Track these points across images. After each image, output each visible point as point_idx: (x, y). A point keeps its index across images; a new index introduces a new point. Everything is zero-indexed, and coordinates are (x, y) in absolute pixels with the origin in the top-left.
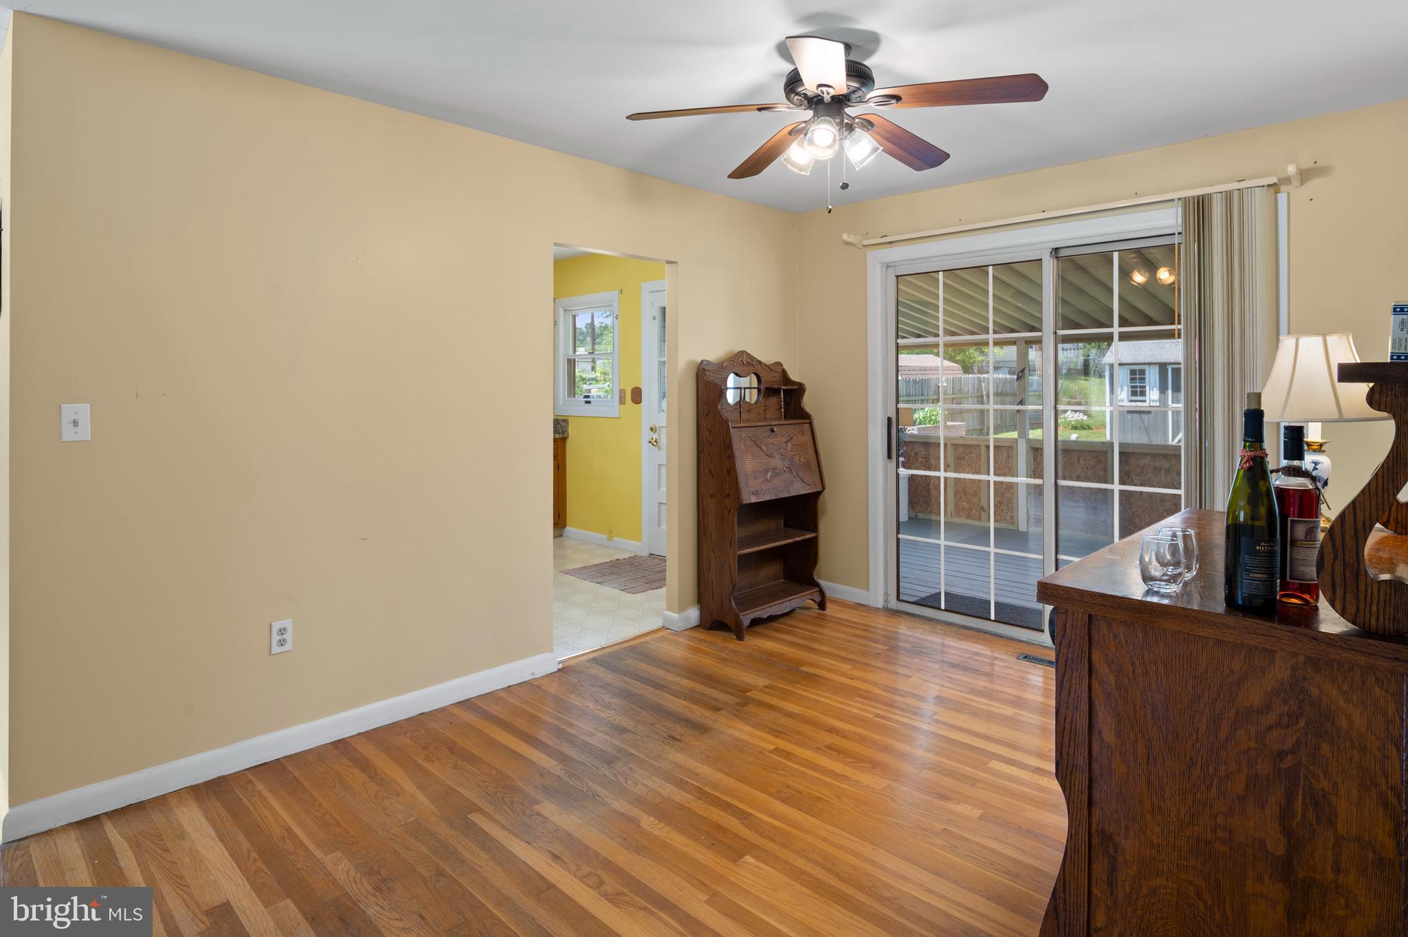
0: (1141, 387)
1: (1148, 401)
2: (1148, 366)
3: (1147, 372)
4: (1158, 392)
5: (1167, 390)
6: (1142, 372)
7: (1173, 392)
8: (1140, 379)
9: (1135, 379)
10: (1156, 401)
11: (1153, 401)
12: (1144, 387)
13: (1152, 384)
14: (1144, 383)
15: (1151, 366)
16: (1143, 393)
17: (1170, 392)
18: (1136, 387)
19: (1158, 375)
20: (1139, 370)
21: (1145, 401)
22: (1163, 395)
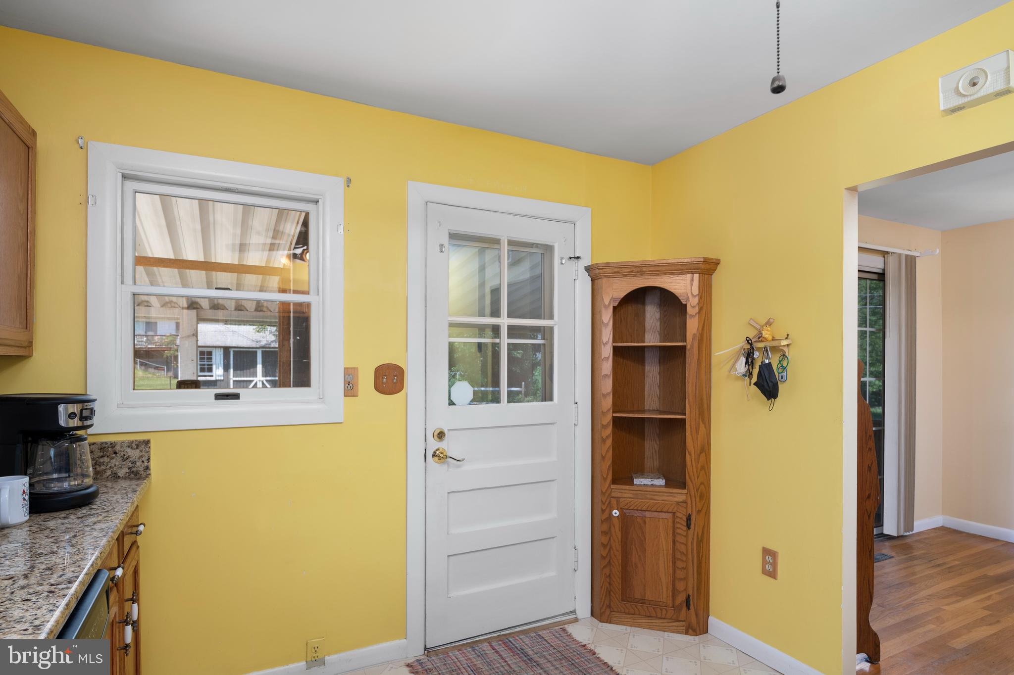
0: (208, 365)
1: (214, 376)
2: (214, 349)
3: (214, 354)
4: (222, 370)
5: (230, 369)
6: (210, 353)
7: (234, 370)
8: (208, 359)
9: (204, 358)
10: (221, 376)
11: (219, 376)
12: (211, 365)
13: (218, 361)
14: (212, 362)
15: (217, 348)
16: (210, 370)
17: (232, 370)
18: (204, 365)
19: (222, 356)
20: (207, 352)
21: (212, 376)
22: (226, 373)
